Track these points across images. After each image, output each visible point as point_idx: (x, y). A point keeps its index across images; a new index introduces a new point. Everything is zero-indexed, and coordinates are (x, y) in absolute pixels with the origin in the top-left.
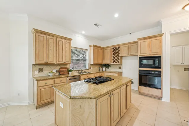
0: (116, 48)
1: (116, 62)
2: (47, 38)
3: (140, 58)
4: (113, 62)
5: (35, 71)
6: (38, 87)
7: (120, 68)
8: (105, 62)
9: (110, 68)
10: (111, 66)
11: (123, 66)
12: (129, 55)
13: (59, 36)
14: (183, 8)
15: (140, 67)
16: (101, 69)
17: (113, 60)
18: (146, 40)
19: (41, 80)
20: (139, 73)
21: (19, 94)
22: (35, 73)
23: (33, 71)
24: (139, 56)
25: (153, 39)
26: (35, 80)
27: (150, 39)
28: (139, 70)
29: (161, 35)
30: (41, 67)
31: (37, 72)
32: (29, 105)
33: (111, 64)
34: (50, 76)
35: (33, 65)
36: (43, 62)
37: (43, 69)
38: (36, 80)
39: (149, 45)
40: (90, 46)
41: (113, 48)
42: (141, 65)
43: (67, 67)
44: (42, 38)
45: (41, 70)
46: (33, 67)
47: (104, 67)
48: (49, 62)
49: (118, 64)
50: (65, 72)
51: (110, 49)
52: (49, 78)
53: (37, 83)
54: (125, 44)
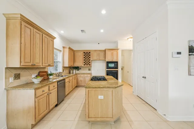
0: (87, 53)
1: (87, 65)
2: (34, 31)
3: (107, 62)
4: (85, 65)
5: (9, 79)
6: (36, 98)
7: (90, 70)
8: (76, 65)
9: (80, 70)
10: (81, 69)
11: (92, 69)
12: (98, 59)
13: (45, 32)
14: (128, 39)
15: (107, 68)
16: (72, 72)
17: (85, 62)
18: (110, 51)
20: (107, 72)
22: (9, 81)
23: (6, 78)
24: (106, 61)
25: (114, 51)
27: (113, 51)
28: (107, 71)
29: (118, 49)
30: (18, 72)
31: (11, 80)
33: (83, 66)
35: (7, 68)
36: (30, 64)
37: (19, 74)
39: (112, 54)
40: (64, 47)
41: (85, 53)
42: (108, 67)
43: (46, 70)
45: (17, 77)
46: (6, 72)
47: (74, 70)
49: (87, 66)
50: (45, 77)
51: (82, 52)
54: (95, 51)
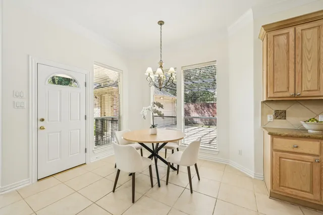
2: (298, 30)
5: (266, 116)
6: (274, 150)
19: (280, 136)
21: (240, 153)
23: (262, 114)
26: (266, 132)
30: (281, 107)
31: (270, 117)
32: (254, 179)
34: (306, 130)
35: (263, 102)
37: (285, 112)
38: (270, 134)
44: (282, 40)
45: (280, 115)
46: (262, 107)
48: (304, 94)
52: (307, 134)
53: (272, 141)
